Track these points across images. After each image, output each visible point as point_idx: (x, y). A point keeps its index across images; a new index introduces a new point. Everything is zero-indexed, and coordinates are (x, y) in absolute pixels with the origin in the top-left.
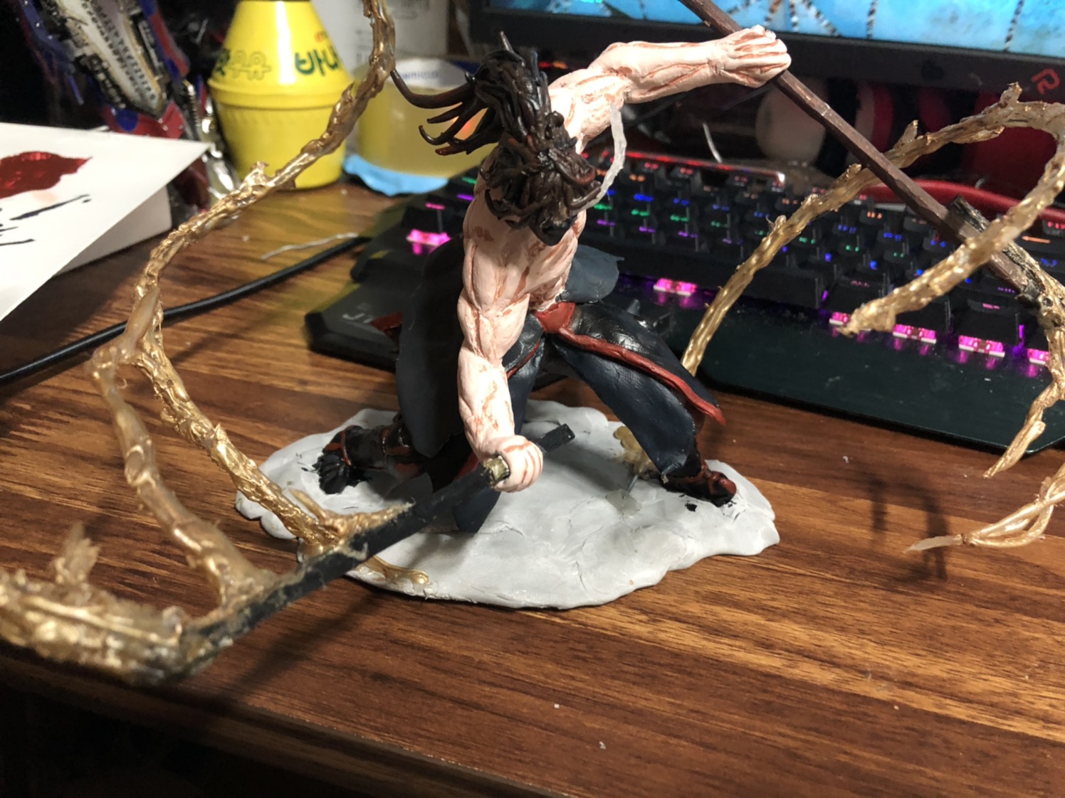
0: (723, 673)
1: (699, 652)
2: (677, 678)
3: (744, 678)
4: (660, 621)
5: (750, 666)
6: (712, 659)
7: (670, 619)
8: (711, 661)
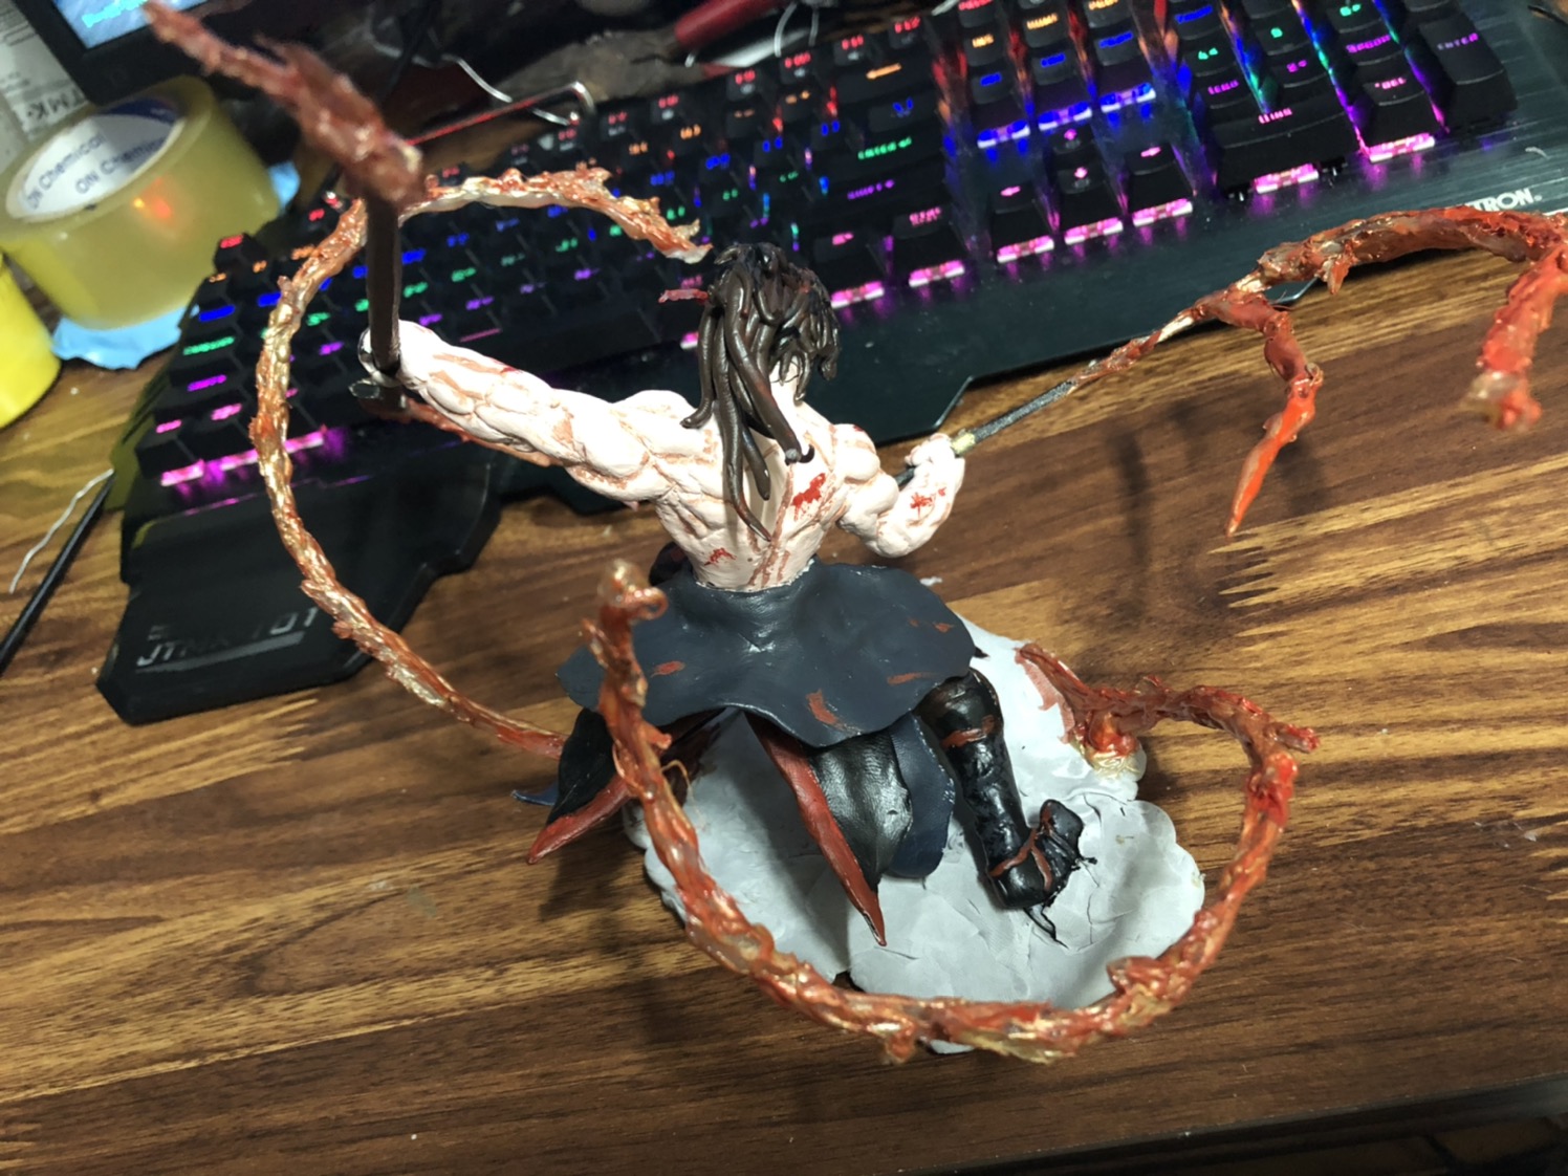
0: (569, 1010)
1: (547, 992)
2: (525, 1041)
3: (590, 1007)
4: (506, 970)
5: (596, 986)
6: (559, 996)
7: (517, 960)
8: (558, 1000)
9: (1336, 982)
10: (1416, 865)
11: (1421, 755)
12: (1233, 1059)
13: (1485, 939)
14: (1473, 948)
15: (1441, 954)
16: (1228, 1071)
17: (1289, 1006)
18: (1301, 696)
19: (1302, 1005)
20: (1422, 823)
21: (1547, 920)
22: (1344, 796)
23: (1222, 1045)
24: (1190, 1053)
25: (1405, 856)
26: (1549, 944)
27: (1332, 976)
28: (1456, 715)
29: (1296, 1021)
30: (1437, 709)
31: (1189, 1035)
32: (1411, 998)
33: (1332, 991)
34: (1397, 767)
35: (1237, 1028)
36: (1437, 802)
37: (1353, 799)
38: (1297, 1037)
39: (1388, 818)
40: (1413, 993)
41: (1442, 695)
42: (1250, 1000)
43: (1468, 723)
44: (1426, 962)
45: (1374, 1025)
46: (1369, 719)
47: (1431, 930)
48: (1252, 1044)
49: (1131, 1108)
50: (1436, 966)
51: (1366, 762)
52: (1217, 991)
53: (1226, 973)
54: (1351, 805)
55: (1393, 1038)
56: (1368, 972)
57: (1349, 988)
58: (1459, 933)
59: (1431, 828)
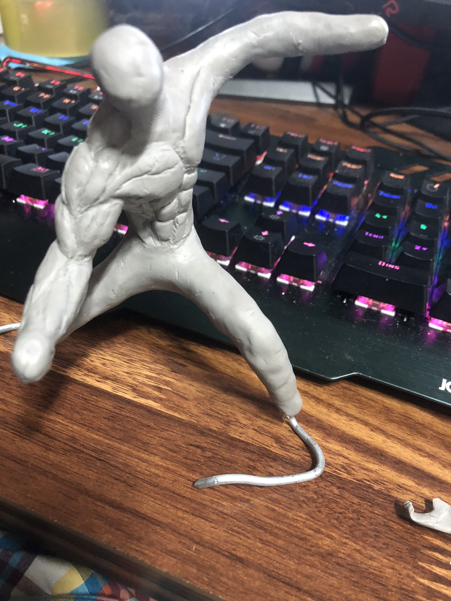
9: (276, 536)
10: (360, 504)
11: (398, 457)
12: (191, 539)
13: (370, 562)
14: (361, 563)
15: (341, 555)
16: (184, 544)
17: (243, 532)
18: (357, 399)
19: (248, 535)
20: (376, 487)
21: (411, 573)
22: (346, 452)
23: (192, 529)
24: (173, 523)
25: (357, 497)
26: (404, 587)
27: (276, 531)
28: (427, 450)
29: (240, 541)
30: (419, 442)
31: (180, 514)
32: (308, 567)
33: (270, 538)
34: (382, 455)
35: (207, 526)
36: (391, 482)
37: (349, 456)
38: (235, 550)
39: (361, 475)
40: (312, 566)
41: (426, 437)
42: (225, 516)
43: (431, 456)
44: (330, 554)
45: (280, 569)
46: (383, 427)
47: (344, 540)
48: (207, 538)
49: (120, 530)
50: (334, 560)
51: (368, 444)
52: (212, 502)
53: (223, 496)
54: (347, 458)
55: (284, 582)
56: (296, 540)
57: (280, 542)
58: (359, 551)
59: (379, 492)
